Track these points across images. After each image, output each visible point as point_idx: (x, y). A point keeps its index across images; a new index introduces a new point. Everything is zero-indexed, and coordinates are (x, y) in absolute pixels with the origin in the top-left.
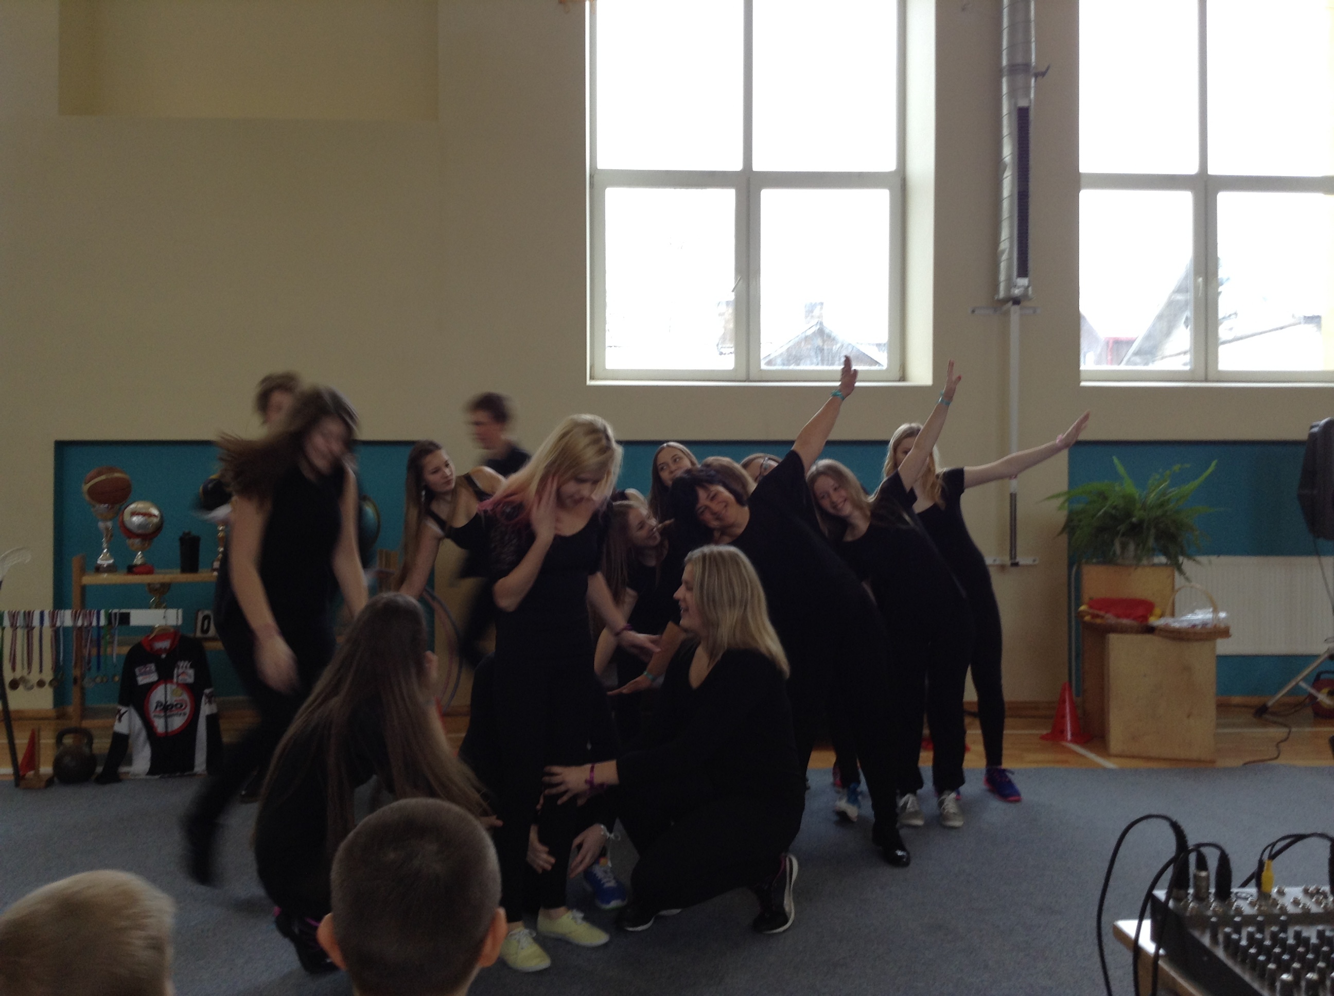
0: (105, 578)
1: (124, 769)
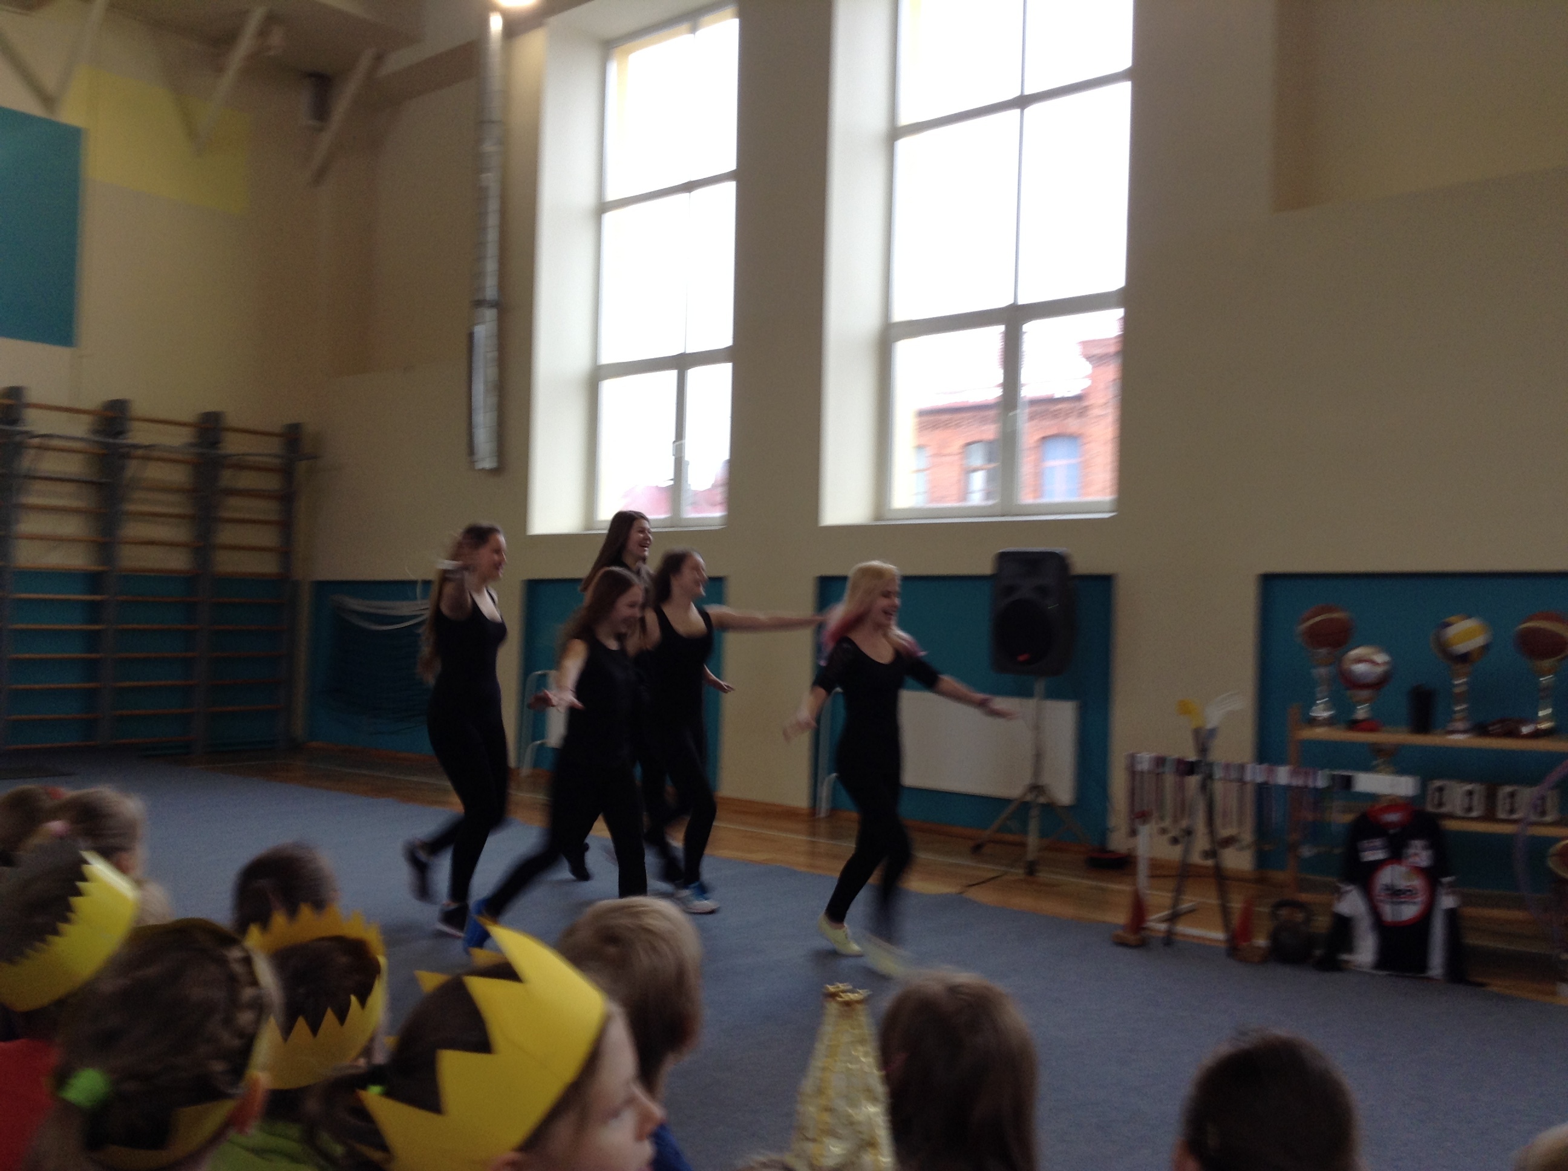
0: (1320, 733)
1: (1345, 957)
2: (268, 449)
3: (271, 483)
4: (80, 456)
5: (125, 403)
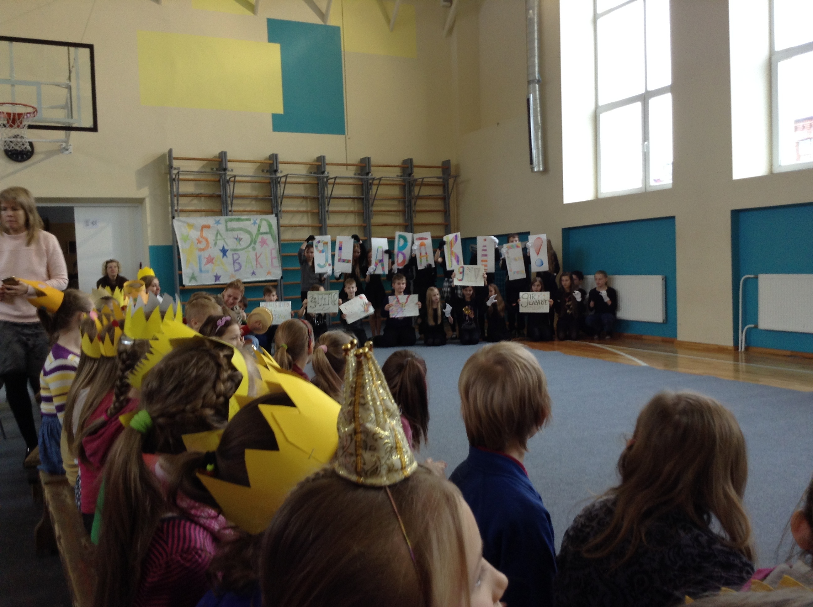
2: (434, 175)
3: (438, 191)
4: (352, 186)
5: (369, 159)
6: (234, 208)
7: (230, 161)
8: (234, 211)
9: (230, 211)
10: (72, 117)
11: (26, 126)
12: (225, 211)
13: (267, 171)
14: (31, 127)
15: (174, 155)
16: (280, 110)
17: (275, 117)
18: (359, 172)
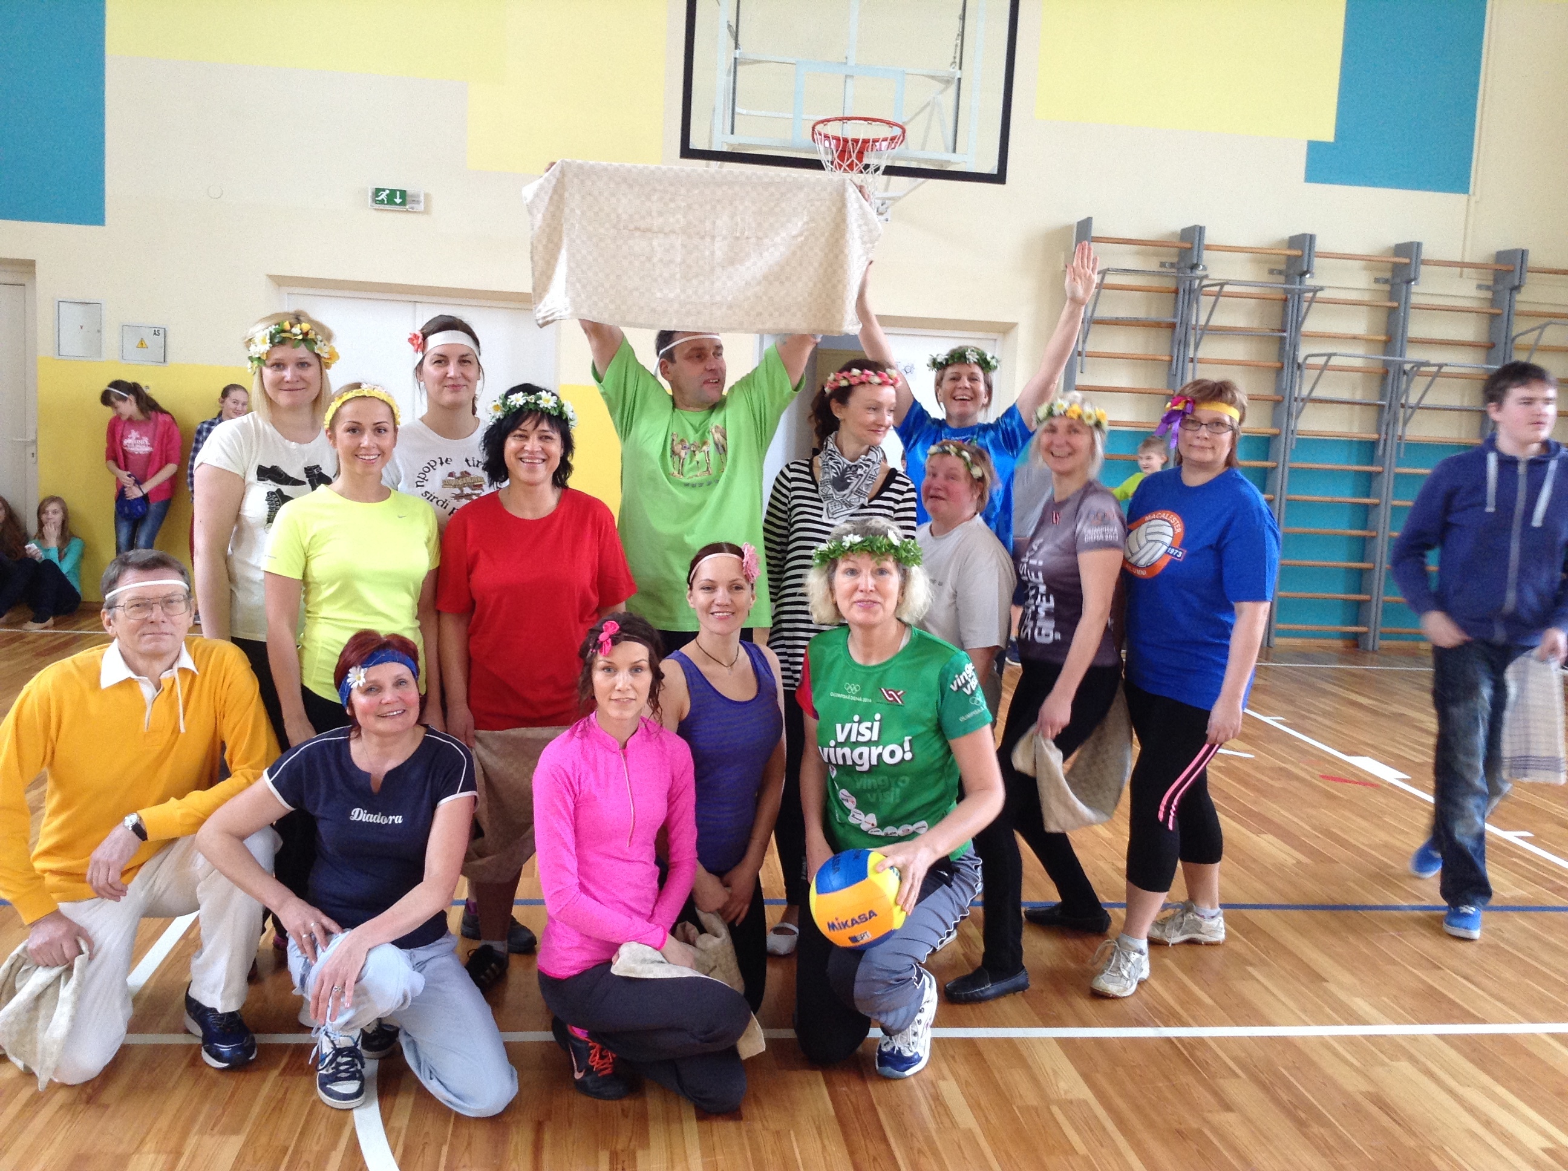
5: (1524, 253)
6: (1200, 354)
7: (1208, 248)
8: (1201, 361)
9: (1192, 360)
10: (954, 151)
11: (882, 168)
12: (1181, 359)
13: (1280, 272)
14: (891, 171)
15: (1095, 232)
16: (1327, 133)
17: (1315, 148)
18: (1491, 283)
